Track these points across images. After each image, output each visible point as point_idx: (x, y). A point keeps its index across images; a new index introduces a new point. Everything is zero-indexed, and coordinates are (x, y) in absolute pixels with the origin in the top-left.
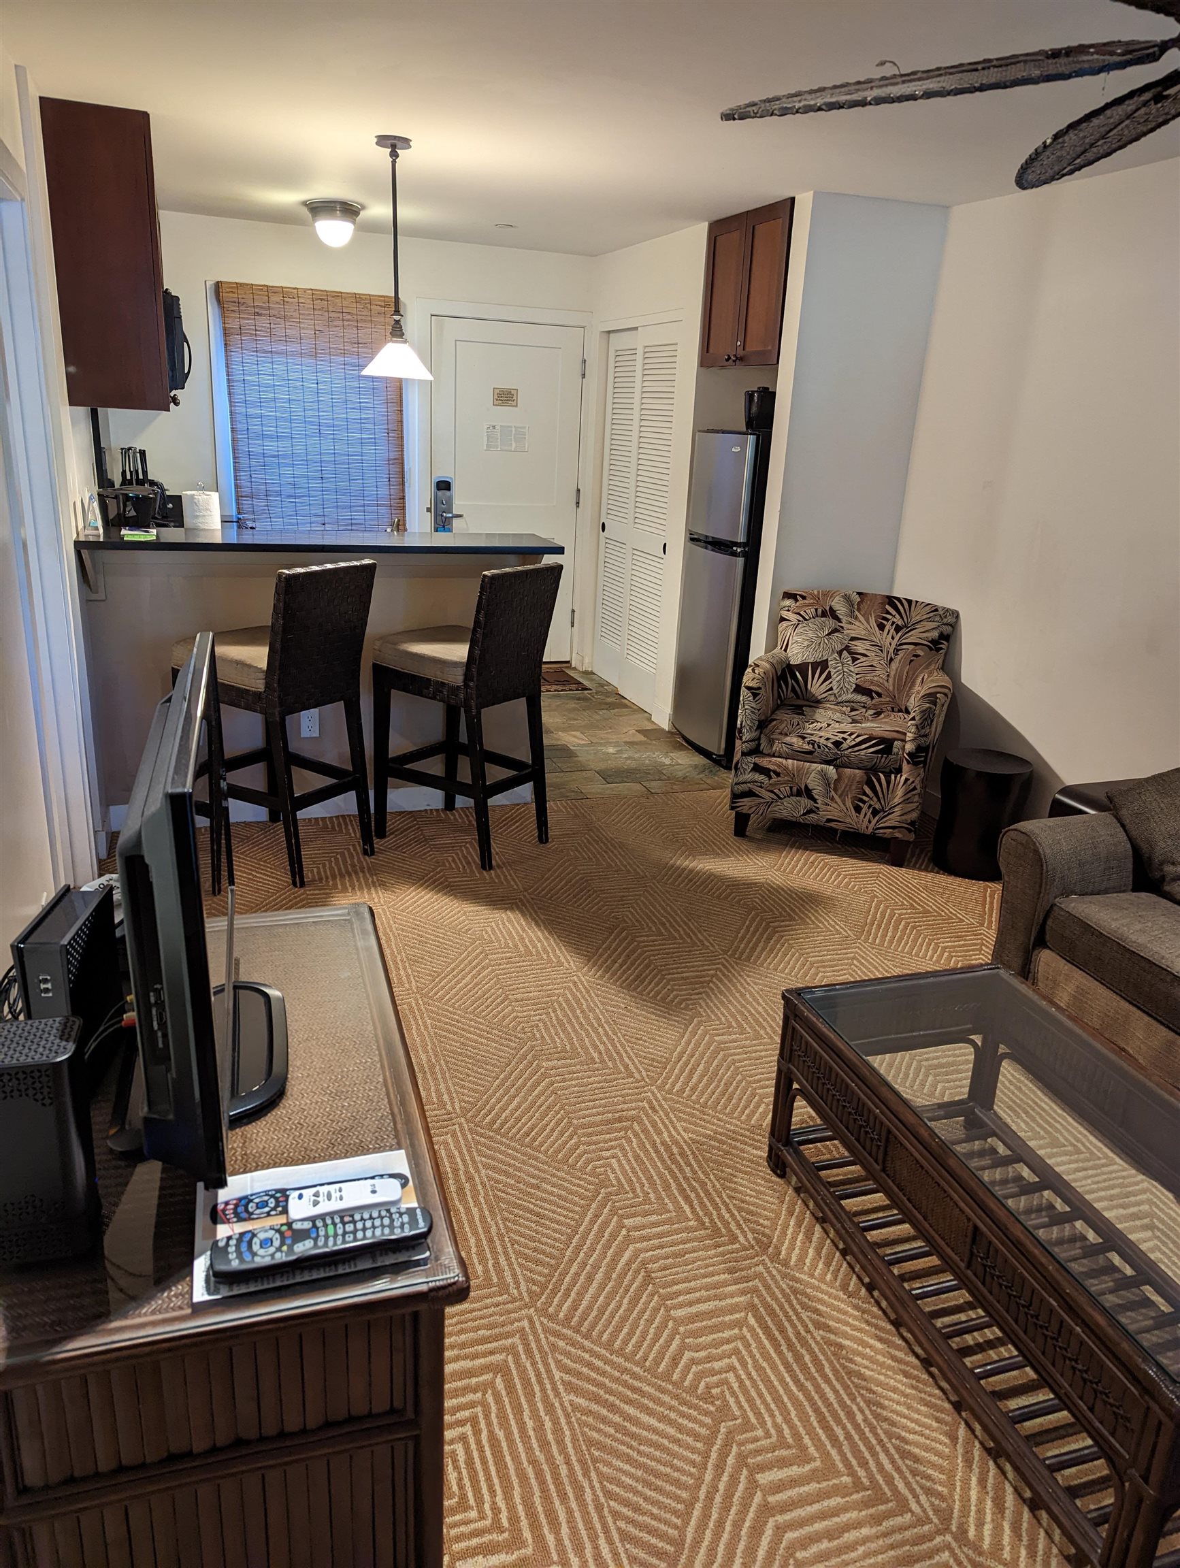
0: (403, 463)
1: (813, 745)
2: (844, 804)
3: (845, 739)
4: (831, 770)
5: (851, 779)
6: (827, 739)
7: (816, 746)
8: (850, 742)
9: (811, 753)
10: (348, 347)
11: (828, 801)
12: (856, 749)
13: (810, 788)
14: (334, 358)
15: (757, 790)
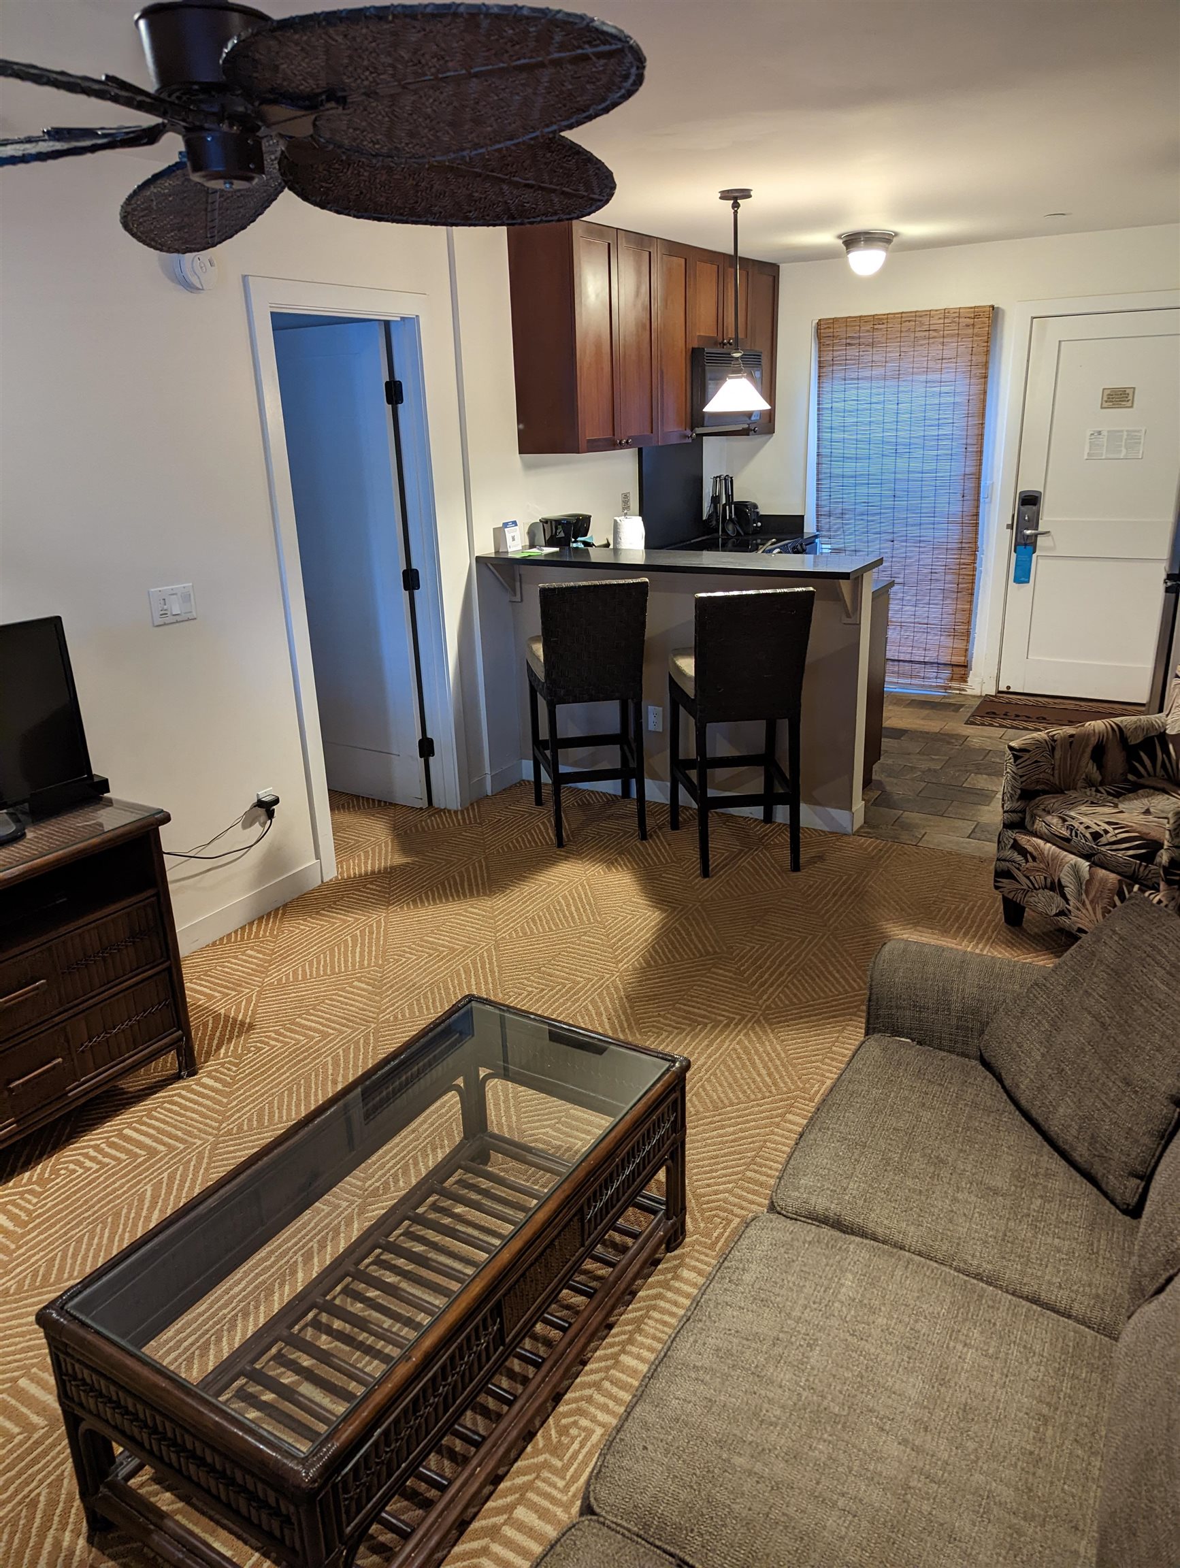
0: (979, 479)
1: (1071, 830)
2: (1095, 913)
3: (1106, 832)
4: (1084, 865)
5: (1103, 882)
6: (1087, 827)
7: (1074, 834)
8: (1110, 837)
9: (1068, 840)
10: (931, 364)
11: (1079, 905)
12: (1115, 847)
13: (1063, 883)
14: (916, 377)
15: (1016, 873)
